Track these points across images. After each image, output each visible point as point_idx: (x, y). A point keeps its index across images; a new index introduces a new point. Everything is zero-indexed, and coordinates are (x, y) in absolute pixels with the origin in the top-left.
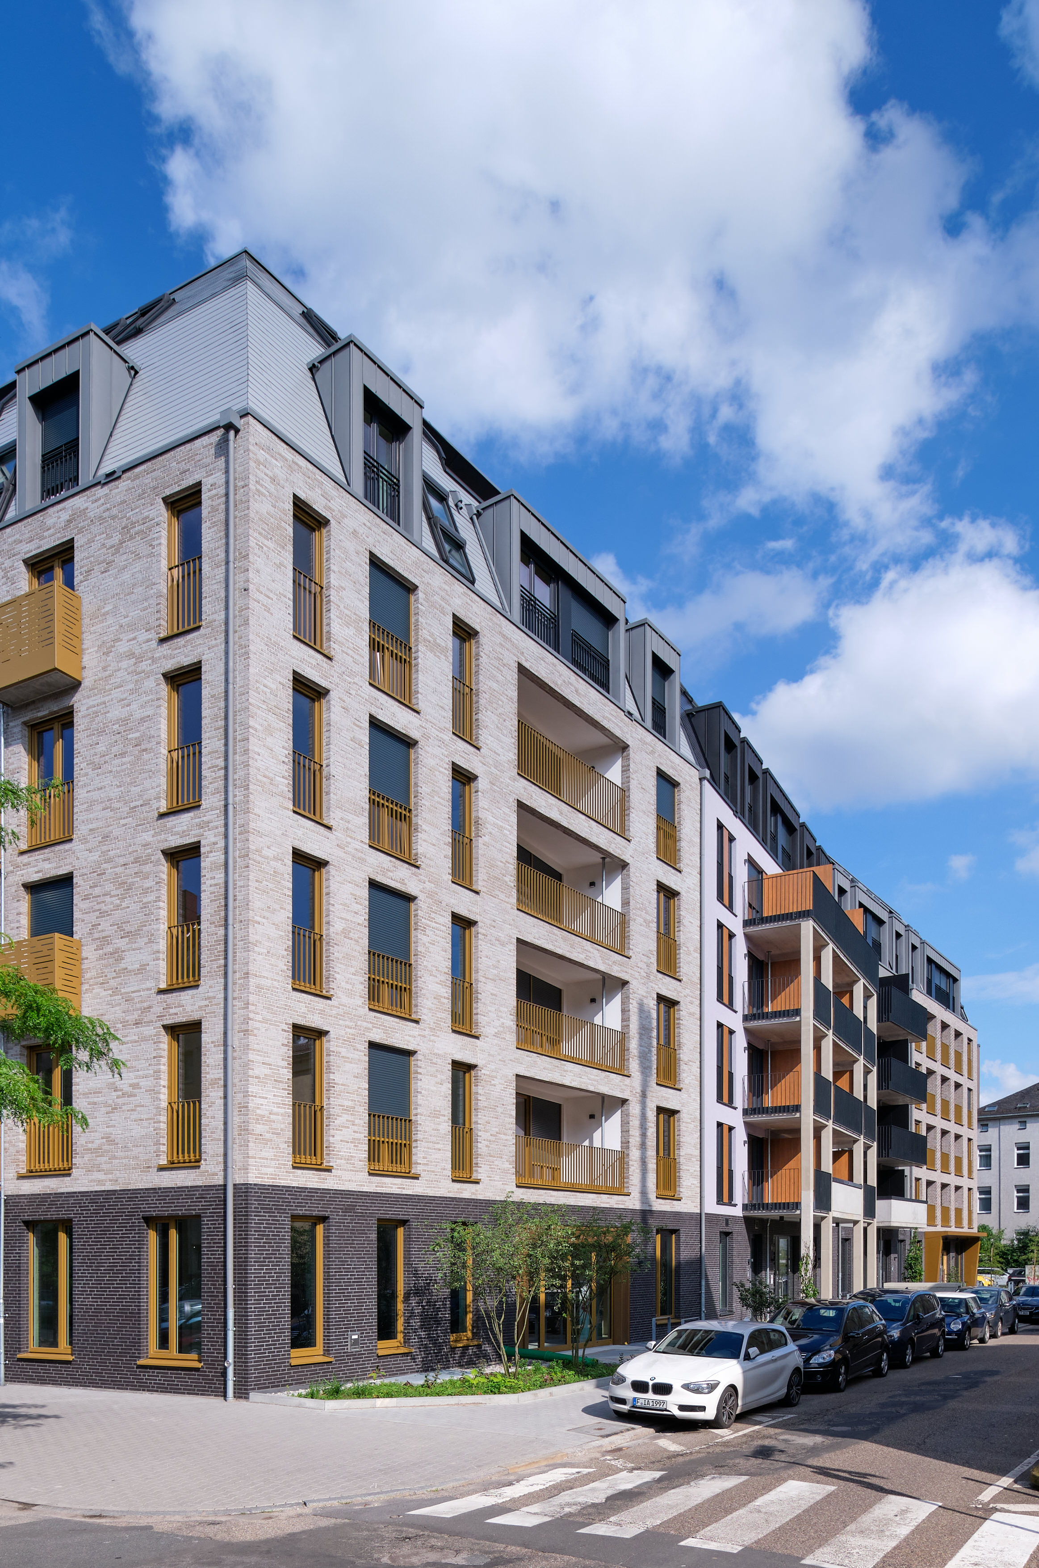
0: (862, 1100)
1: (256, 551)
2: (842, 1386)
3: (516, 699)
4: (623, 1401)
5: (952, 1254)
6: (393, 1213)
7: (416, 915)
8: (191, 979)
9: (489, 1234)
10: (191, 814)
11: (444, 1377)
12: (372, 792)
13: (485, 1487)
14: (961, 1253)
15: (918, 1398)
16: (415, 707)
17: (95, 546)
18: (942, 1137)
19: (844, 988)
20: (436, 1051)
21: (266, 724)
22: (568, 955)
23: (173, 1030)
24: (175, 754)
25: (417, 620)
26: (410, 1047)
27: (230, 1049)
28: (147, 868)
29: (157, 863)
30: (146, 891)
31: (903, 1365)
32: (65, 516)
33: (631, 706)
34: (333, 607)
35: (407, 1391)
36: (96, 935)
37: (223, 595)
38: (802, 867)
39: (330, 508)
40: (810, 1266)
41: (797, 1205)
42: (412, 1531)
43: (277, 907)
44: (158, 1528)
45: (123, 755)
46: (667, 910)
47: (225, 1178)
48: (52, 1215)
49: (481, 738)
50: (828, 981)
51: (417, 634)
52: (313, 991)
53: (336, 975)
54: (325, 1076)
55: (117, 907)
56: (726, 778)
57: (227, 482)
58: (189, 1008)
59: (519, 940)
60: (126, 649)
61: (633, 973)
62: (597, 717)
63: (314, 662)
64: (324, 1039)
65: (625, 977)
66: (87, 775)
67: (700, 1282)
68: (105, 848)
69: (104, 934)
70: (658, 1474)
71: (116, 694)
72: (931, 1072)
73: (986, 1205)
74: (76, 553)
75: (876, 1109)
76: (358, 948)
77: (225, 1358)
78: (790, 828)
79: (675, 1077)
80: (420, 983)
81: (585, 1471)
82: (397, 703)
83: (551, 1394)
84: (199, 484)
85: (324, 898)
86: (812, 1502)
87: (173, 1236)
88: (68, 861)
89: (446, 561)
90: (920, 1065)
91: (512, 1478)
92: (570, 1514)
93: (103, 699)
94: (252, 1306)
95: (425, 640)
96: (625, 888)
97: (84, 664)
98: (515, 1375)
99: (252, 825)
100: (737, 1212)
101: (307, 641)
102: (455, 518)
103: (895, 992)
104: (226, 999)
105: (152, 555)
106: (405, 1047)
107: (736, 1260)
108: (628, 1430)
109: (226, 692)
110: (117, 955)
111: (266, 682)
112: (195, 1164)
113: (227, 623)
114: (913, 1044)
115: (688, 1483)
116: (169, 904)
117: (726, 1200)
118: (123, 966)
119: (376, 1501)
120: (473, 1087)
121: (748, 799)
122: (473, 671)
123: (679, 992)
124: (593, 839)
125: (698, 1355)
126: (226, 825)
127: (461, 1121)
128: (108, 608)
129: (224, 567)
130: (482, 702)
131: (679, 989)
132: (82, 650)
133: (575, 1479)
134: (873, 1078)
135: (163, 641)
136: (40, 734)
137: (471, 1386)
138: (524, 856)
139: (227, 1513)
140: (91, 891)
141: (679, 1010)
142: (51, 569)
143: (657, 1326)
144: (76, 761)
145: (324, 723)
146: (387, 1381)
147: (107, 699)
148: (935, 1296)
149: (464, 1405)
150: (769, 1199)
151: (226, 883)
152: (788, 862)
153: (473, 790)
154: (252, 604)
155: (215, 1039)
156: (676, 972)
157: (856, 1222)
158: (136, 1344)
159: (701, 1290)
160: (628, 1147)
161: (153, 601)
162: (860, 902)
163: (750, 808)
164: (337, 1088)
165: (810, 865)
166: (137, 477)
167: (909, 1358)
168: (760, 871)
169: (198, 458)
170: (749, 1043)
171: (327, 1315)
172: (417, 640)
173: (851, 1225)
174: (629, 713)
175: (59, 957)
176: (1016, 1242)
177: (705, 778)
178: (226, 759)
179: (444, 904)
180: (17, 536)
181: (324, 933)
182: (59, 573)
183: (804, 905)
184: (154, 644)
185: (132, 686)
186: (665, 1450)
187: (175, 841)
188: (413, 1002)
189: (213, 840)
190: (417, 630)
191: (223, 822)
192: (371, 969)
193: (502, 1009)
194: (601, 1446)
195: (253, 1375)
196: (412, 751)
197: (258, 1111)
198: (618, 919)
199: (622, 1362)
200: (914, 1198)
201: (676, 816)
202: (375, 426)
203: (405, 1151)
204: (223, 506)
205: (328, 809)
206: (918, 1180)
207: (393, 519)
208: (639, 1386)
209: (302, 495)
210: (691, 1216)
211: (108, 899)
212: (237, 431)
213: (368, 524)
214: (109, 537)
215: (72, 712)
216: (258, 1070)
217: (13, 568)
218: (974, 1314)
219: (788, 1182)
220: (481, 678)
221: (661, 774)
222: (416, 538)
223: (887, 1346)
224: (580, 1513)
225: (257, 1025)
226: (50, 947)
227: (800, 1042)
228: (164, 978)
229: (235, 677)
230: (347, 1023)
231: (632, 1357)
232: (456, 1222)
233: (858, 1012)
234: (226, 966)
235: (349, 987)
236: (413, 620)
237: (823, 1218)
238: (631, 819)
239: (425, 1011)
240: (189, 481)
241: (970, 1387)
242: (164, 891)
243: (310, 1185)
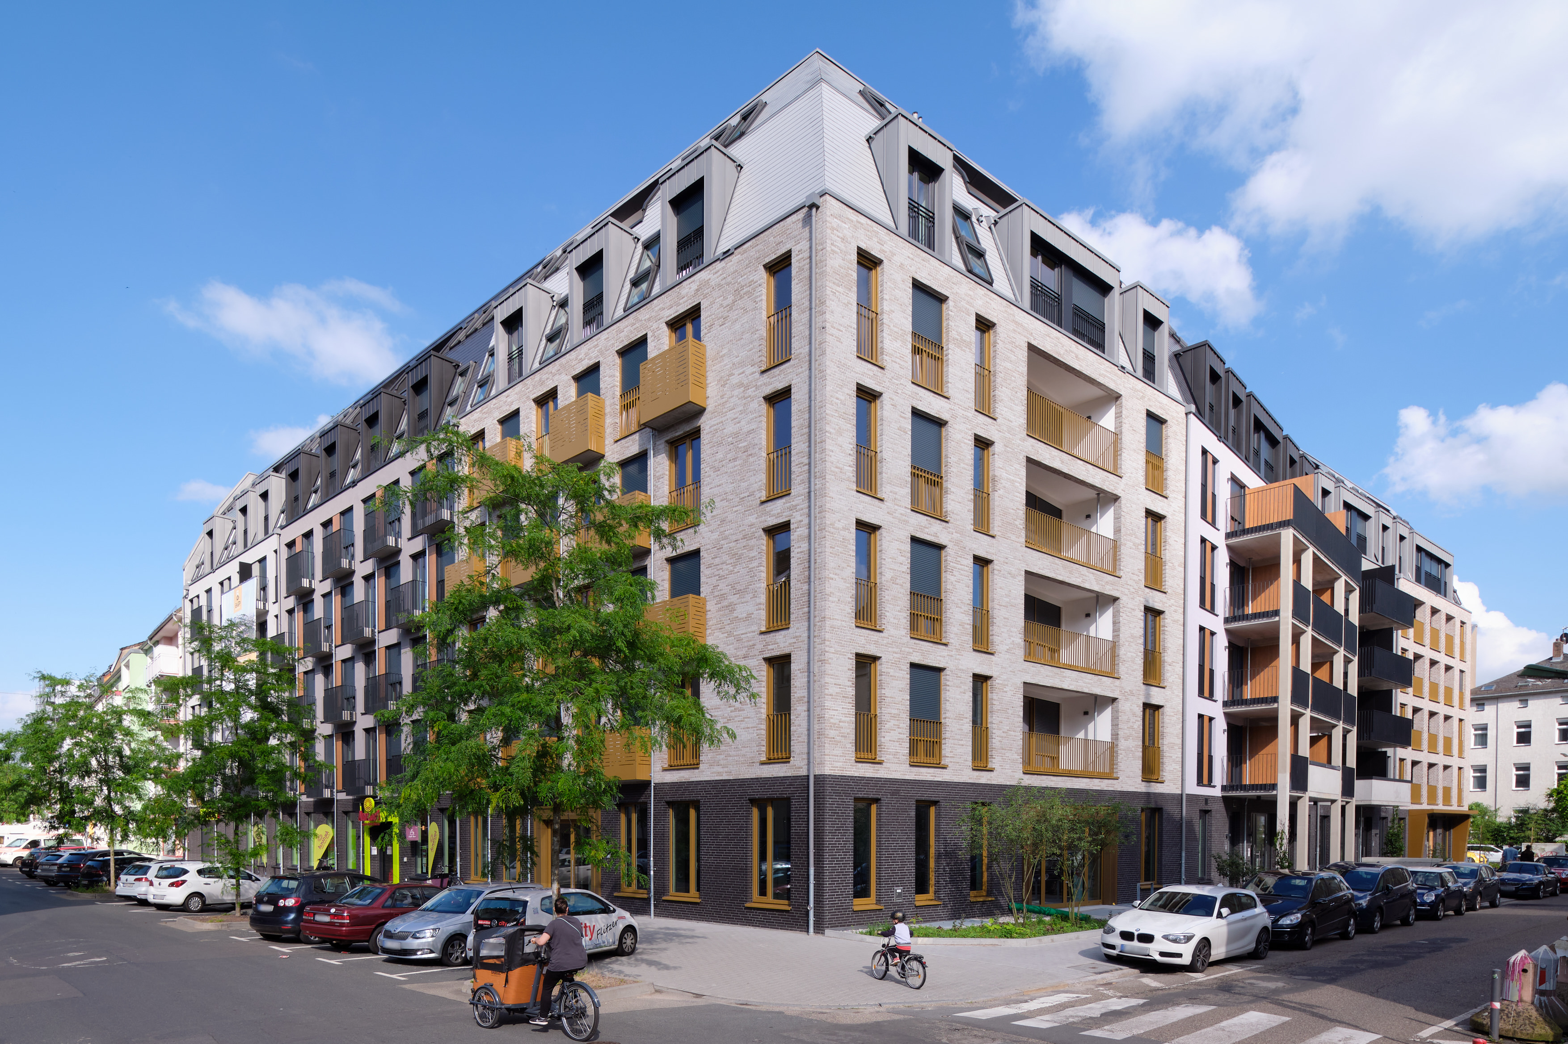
0: (1342, 688)
1: (831, 297)
2: (1308, 945)
3: (1025, 373)
4: (1113, 947)
5: (1439, 831)
6: (927, 796)
7: (946, 561)
8: (783, 622)
9: (1003, 812)
10: (783, 500)
11: (968, 924)
12: (913, 467)
13: (1007, 1003)
14: (1449, 830)
15: (1380, 958)
16: (945, 395)
17: (715, 306)
18: (1430, 718)
19: (1325, 584)
20: (961, 667)
21: (837, 427)
22: (1067, 580)
23: (769, 660)
24: (771, 456)
25: (948, 325)
26: (941, 665)
27: (812, 674)
28: (752, 542)
29: (759, 538)
30: (752, 559)
31: (1370, 930)
32: (694, 287)
33: (1124, 360)
34: (885, 328)
35: (939, 933)
36: (716, 594)
37: (807, 333)
38: (1285, 478)
39: (883, 251)
40: (1285, 841)
41: (1274, 787)
42: (959, 1026)
43: (845, 565)
44: (788, 1013)
45: (735, 459)
46: (1154, 532)
47: (809, 770)
48: (686, 797)
49: (998, 410)
50: (1307, 582)
51: (948, 335)
52: (870, 627)
53: (887, 614)
54: (878, 692)
55: (731, 572)
56: (1211, 407)
57: (811, 248)
58: (782, 645)
59: (1027, 572)
60: (737, 381)
61: (1123, 590)
62: (1094, 376)
63: (871, 373)
64: (878, 663)
65: (1115, 594)
66: (710, 476)
67: (1181, 854)
68: (722, 529)
69: (722, 592)
70: (1141, 1001)
71: (730, 415)
72: (1418, 657)
73: (1481, 783)
74: (702, 313)
75: (1356, 695)
76: (902, 591)
77: (808, 903)
78: (1273, 442)
79: (1160, 676)
80: (949, 614)
81: (1084, 996)
82: (932, 394)
83: (1052, 941)
84: (790, 251)
85: (878, 554)
86: (1268, 1027)
87: (770, 812)
88: (697, 540)
89: (970, 271)
90: (1406, 650)
91: (1026, 998)
92: (1074, 1023)
93: (721, 420)
94: (827, 866)
95: (954, 339)
96: (1117, 518)
97: (708, 395)
98: (1023, 925)
99: (828, 506)
100: (1217, 792)
101: (866, 358)
102: (977, 230)
103: (1380, 585)
104: (809, 637)
105: (755, 309)
106: (937, 665)
107: (1215, 835)
108: (1117, 970)
109: (810, 406)
110: (731, 607)
111: (837, 395)
112: (786, 760)
113: (810, 355)
114: (1400, 632)
115: (1166, 1008)
116: (768, 567)
117: (1205, 781)
118: (735, 615)
119: (930, 1007)
120: (989, 694)
121: (1232, 422)
122: (992, 356)
123: (1164, 603)
124: (1090, 480)
125: (1177, 912)
126: (809, 507)
127: (979, 721)
128: (725, 351)
129: (808, 313)
130: (999, 380)
131: (1165, 600)
132: (706, 384)
133: (1076, 1001)
134: (1354, 668)
135: (763, 372)
136: (676, 447)
137: (989, 931)
138: (1033, 501)
139: (829, 1007)
140: (712, 561)
141: (1164, 619)
142: (685, 325)
143: (1142, 890)
144: (702, 466)
145: (878, 419)
146: (923, 925)
147: (723, 419)
148: (1407, 871)
149: (984, 946)
150: (1247, 781)
151: (810, 550)
152: (1270, 474)
153: (991, 454)
154: (829, 338)
155: (800, 667)
156: (1161, 586)
157: (1333, 801)
158: (745, 892)
159: (1181, 860)
160: (1117, 739)
161: (756, 344)
162: (1345, 502)
163: (1234, 431)
164: (887, 700)
165: (1293, 476)
166: (745, 251)
167: (1377, 924)
168: (1243, 486)
169: (788, 232)
170: (1229, 642)
171: (878, 873)
172: (948, 340)
173: (1329, 803)
174: (1123, 368)
175: (692, 610)
176: (1513, 820)
177: (1190, 413)
178: (810, 458)
179: (967, 549)
180: (661, 305)
181: (878, 581)
182: (689, 328)
183: (1284, 514)
184: (757, 375)
185: (741, 408)
186: (1148, 986)
187: (772, 521)
188: (943, 629)
189: (799, 518)
190: (948, 332)
191: (807, 504)
192: (912, 606)
193: (1012, 629)
194: (1095, 980)
195: (827, 916)
196: (943, 430)
197: (832, 721)
198: (1111, 543)
199: (1111, 916)
200: (1397, 777)
201: (1164, 449)
202: (916, 174)
203: (936, 747)
204: (807, 266)
205: (881, 485)
206: (1402, 760)
207: (929, 247)
208: (1127, 936)
209: (863, 246)
210: (1173, 796)
211: (724, 567)
212: (818, 208)
213: (911, 256)
214: (725, 299)
215: (700, 430)
216: (832, 690)
217: (658, 329)
218: (1449, 887)
219: (1265, 765)
220: (998, 361)
221: (1150, 415)
222: (947, 259)
223: (1354, 913)
224: (1081, 1022)
225: (831, 655)
226: (686, 604)
227: (1278, 638)
228: (764, 623)
229: (816, 395)
230: (895, 650)
231: (1119, 913)
232: (976, 803)
233: (1340, 607)
234: (809, 612)
235: (896, 621)
236: (944, 324)
237: (1300, 798)
238: (1123, 458)
239: (952, 636)
240: (782, 250)
241: (1434, 951)
242: (764, 559)
243: (868, 775)
